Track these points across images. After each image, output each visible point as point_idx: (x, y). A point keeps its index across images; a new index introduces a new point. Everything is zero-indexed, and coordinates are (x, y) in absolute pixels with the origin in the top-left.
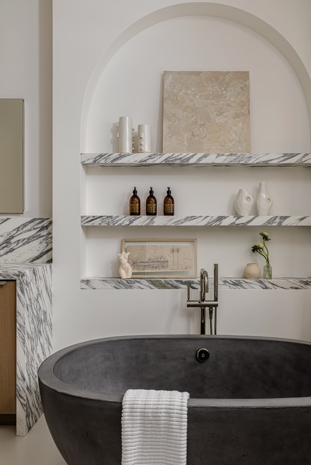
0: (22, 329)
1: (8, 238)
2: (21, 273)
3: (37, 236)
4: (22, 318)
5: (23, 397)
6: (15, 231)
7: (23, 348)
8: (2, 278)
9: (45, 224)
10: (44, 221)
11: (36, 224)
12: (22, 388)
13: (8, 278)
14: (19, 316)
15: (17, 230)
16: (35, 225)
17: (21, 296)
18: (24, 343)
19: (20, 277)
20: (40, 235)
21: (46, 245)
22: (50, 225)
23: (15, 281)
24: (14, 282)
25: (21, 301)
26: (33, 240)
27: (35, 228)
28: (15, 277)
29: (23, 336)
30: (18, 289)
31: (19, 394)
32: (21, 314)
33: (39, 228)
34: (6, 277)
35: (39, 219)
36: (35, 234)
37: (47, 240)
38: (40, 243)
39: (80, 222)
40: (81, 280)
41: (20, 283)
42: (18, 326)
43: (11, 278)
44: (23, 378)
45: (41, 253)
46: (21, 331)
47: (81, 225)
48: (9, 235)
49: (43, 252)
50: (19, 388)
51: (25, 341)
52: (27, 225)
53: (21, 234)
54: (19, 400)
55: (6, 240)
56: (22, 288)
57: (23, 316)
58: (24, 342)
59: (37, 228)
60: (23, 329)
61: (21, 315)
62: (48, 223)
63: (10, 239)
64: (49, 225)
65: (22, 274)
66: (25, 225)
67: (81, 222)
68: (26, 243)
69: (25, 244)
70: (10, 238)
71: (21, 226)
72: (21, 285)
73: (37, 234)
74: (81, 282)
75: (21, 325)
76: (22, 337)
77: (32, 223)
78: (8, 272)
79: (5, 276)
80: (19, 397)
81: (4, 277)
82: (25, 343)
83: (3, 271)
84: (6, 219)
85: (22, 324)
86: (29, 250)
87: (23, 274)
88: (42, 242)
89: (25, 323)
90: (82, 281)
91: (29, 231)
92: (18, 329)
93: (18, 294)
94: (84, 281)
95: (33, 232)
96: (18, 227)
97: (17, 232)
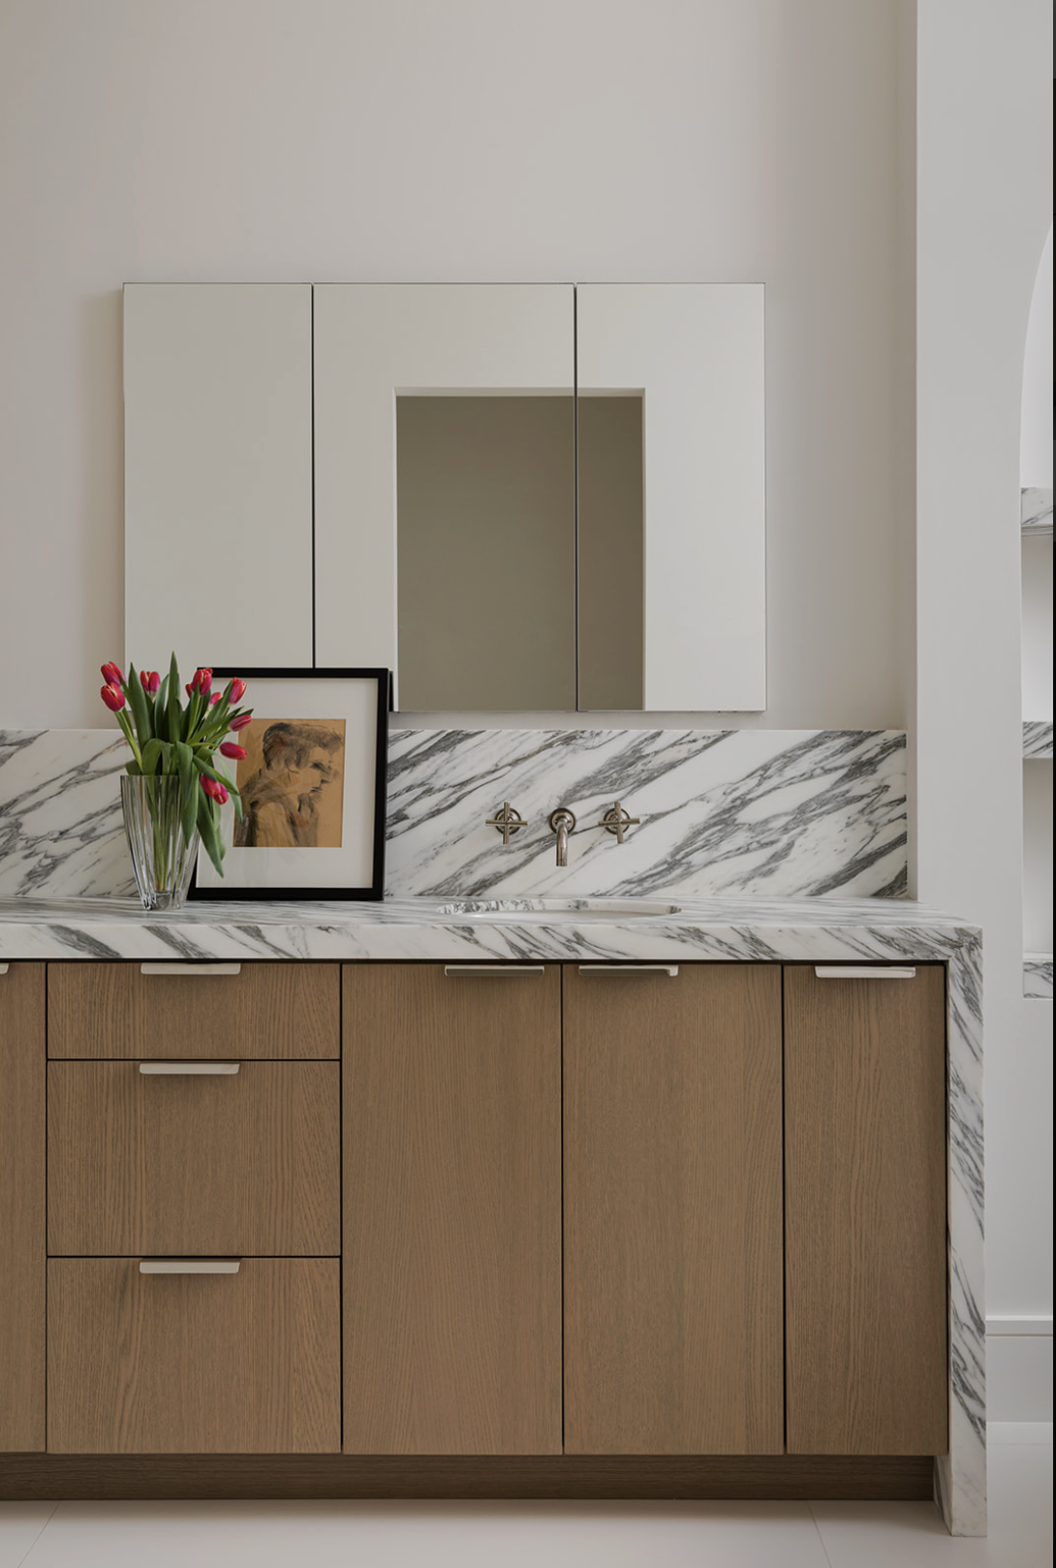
0: (971, 1143)
1: (726, 804)
2: (968, 935)
3: (835, 797)
4: (973, 1101)
5: (975, 1393)
6: (754, 781)
7: (976, 1214)
8: (898, 953)
9: (864, 753)
10: (860, 742)
11: (833, 755)
12: (974, 1358)
13: (918, 956)
14: (959, 1094)
15: (761, 776)
16: (827, 758)
17: (965, 1020)
18: (978, 1192)
19: (963, 950)
20: (847, 795)
21: (869, 830)
22: (884, 758)
23: (944, 964)
24: (941, 969)
25: (966, 1038)
26: (823, 813)
27: (827, 767)
28: (944, 953)
29: (976, 1167)
30: (956, 995)
31: (962, 1381)
32: (966, 1086)
33: (842, 767)
34: (913, 950)
35: (844, 733)
36: (828, 791)
37: (872, 812)
38: (848, 825)
39: (1021, 745)
40: (1026, 964)
41: (962, 972)
42: (954, 1127)
43: (930, 953)
44: (976, 1324)
45: (850, 863)
46: (966, 1151)
47: (1022, 756)
48: (730, 793)
49: (859, 857)
50: (962, 1360)
51: (983, 1187)
52: (799, 756)
53: (774, 789)
54: (963, 1404)
55: (718, 815)
56: (969, 990)
57: (977, 1093)
58: (980, 1189)
59: (836, 769)
60: (973, 1142)
61: (967, 1090)
62: (877, 750)
63: (733, 811)
64: (880, 757)
65: (969, 940)
66: (788, 758)
67: (1025, 747)
68: (793, 826)
69: (790, 827)
70: (733, 807)
71: (776, 759)
72: (967, 979)
73: (836, 792)
74: (1026, 970)
75: (967, 1128)
76: (970, 1170)
77: (816, 751)
78: (918, 931)
79: (907, 947)
80: (961, 1393)
81: (905, 951)
82: (981, 1195)
83: (901, 927)
84: (721, 734)
85: (972, 1123)
86: (806, 850)
87: (975, 939)
88: (856, 821)
89: (982, 1122)
90: (1028, 967)
91: (806, 779)
92: (958, 1143)
93: (956, 1012)
94: (1037, 967)
95: (822, 784)
96: (766, 765)
97: (759, 784)
